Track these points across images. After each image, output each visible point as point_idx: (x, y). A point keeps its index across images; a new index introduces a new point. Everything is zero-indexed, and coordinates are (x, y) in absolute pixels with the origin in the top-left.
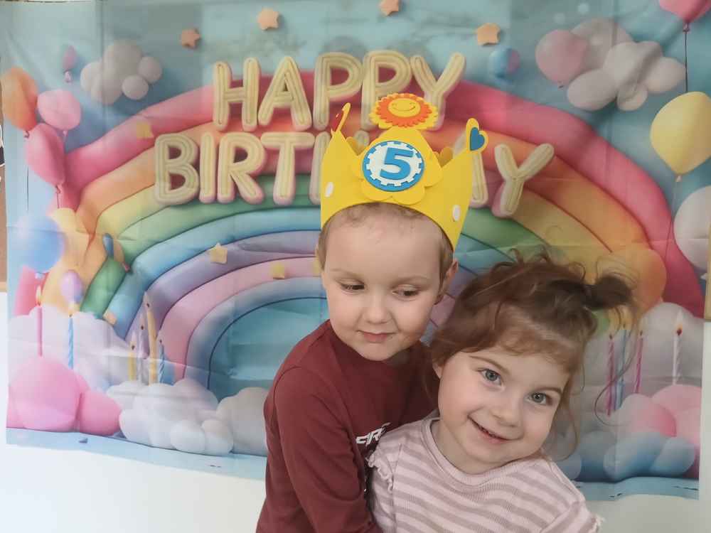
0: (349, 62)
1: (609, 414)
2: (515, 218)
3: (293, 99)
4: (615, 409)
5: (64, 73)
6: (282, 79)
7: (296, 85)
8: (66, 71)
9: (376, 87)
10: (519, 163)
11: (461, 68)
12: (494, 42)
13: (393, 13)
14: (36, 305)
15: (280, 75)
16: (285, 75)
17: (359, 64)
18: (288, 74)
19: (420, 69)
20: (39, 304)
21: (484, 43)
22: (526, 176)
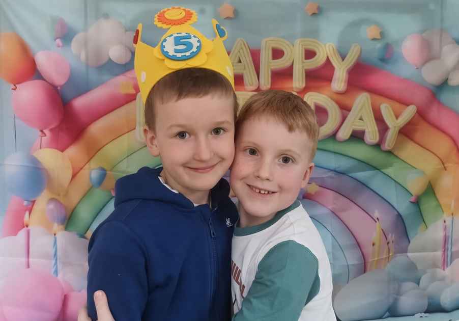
0: (285, 45)
1: (444, 269)
2: (393, 151)
3: (245, 69)
4: (447, 266)
5: (55, 40)
6: (237, 53)
7: (248, 59)
8: (57, 38)
9: (303, 62)
10: (397, 117)
11: (358, 53)
12: (378, 38)
13: (314, 14)
14: (24, 227)
15: (236, 51)
16: (239, 52)
17: (291, 47)
18: (241, 51)
19: (332, 52)
20: (27, 226)
21: (372, 38)
22: (401, 125)
